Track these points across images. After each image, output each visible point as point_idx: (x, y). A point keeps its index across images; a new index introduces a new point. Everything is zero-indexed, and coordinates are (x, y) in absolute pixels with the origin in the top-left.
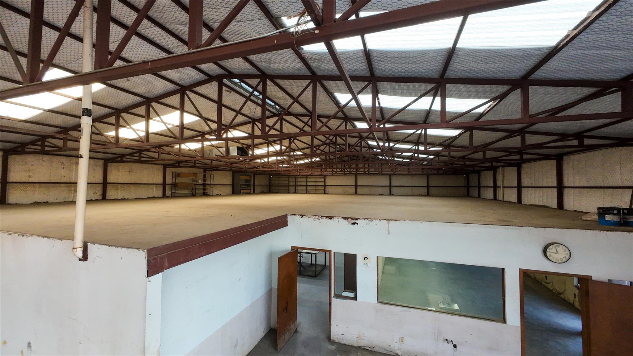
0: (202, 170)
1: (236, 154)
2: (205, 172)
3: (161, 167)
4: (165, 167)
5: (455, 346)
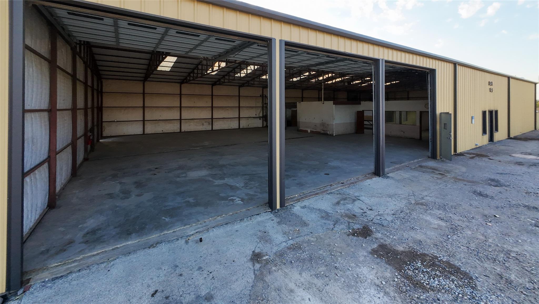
5: (404, 132)
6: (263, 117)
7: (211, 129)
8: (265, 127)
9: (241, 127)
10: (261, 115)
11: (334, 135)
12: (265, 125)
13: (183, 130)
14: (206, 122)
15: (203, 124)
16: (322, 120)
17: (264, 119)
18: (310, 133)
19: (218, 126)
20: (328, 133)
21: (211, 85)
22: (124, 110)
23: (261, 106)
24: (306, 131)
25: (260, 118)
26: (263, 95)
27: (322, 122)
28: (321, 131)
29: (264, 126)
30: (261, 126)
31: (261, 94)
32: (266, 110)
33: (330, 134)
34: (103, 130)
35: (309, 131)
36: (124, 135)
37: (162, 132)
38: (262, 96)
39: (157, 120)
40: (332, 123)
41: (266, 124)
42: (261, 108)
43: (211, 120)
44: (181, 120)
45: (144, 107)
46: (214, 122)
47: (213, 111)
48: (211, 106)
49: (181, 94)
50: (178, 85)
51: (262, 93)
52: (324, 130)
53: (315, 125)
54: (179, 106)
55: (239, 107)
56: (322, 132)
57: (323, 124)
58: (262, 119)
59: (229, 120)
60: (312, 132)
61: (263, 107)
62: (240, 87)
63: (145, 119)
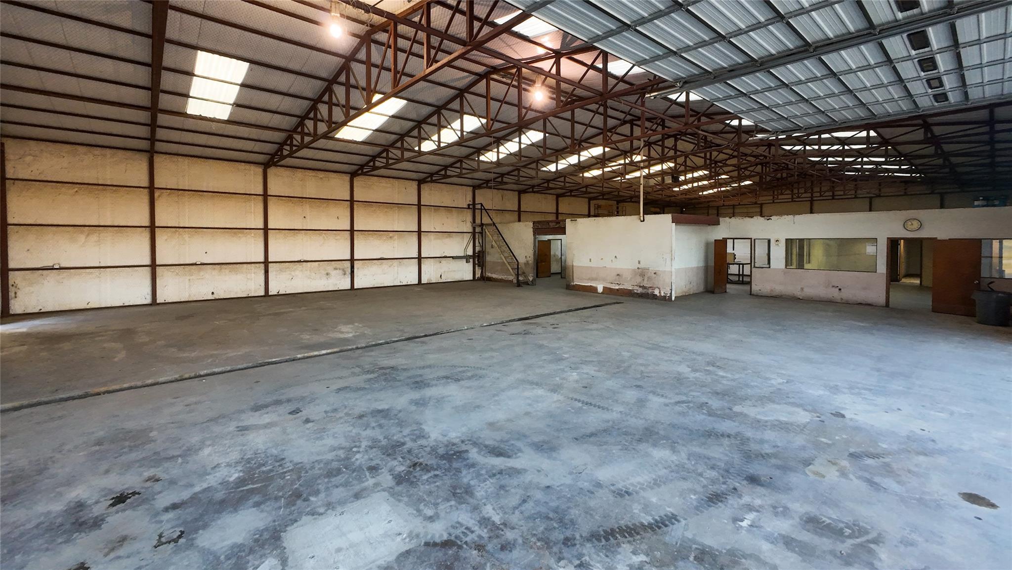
0: (615, 202)
1: (671, 182)
2: (617, 204)
3: (587, 200)
4: (590, 199)
5: (840, 289)
6: (473, 257)
7: (349, 287)
8: (479, 279)
9: (424, 280)
10: (470, 252)
11: (673, 298)
12: (479, 275)
13: (273, 291)
14: (336, 269)
15: (327, 274)
16: (639, 262)
17: (477, 262)
18: (602, 293)
19: (366, 278)
20: (657, 292)
21: (350, 175)
22: (88, 235)
23: (471, 230)
24: (593, 290)
25: (467, 258)
26: (474, 204)
27: (639, 266)
28: (636, 288)
29: (477, 277)
30: (469, 277)
31: (471, 203)
32: (481, 241)
33: (662, 294)
34: (12, 294)
35: (600, 290)
36: (88, 307)
37: (210, 297)
38: (471, 207)
39: (196, 264)
40: (668, 269)
41: (482, 272)
42: (470, 234)
43: (348, 264)
44: (266, 263)
45: (152, 228)
46: (358, 269)
47: (355, 242)
48: (349, 229)
49: (265, 196)
50: (259, 170)
51: (471, 200)
52: (644, 287)
53: (618, 275)
54: (261, 226)
55: (419, 232)
56: (640, 290)
57: (642, 273)
58: (471, 260)
59: (396, 262)
60: (608, 291)
61: (474, 233)
62: (420, 182)
63: (158, 262)
